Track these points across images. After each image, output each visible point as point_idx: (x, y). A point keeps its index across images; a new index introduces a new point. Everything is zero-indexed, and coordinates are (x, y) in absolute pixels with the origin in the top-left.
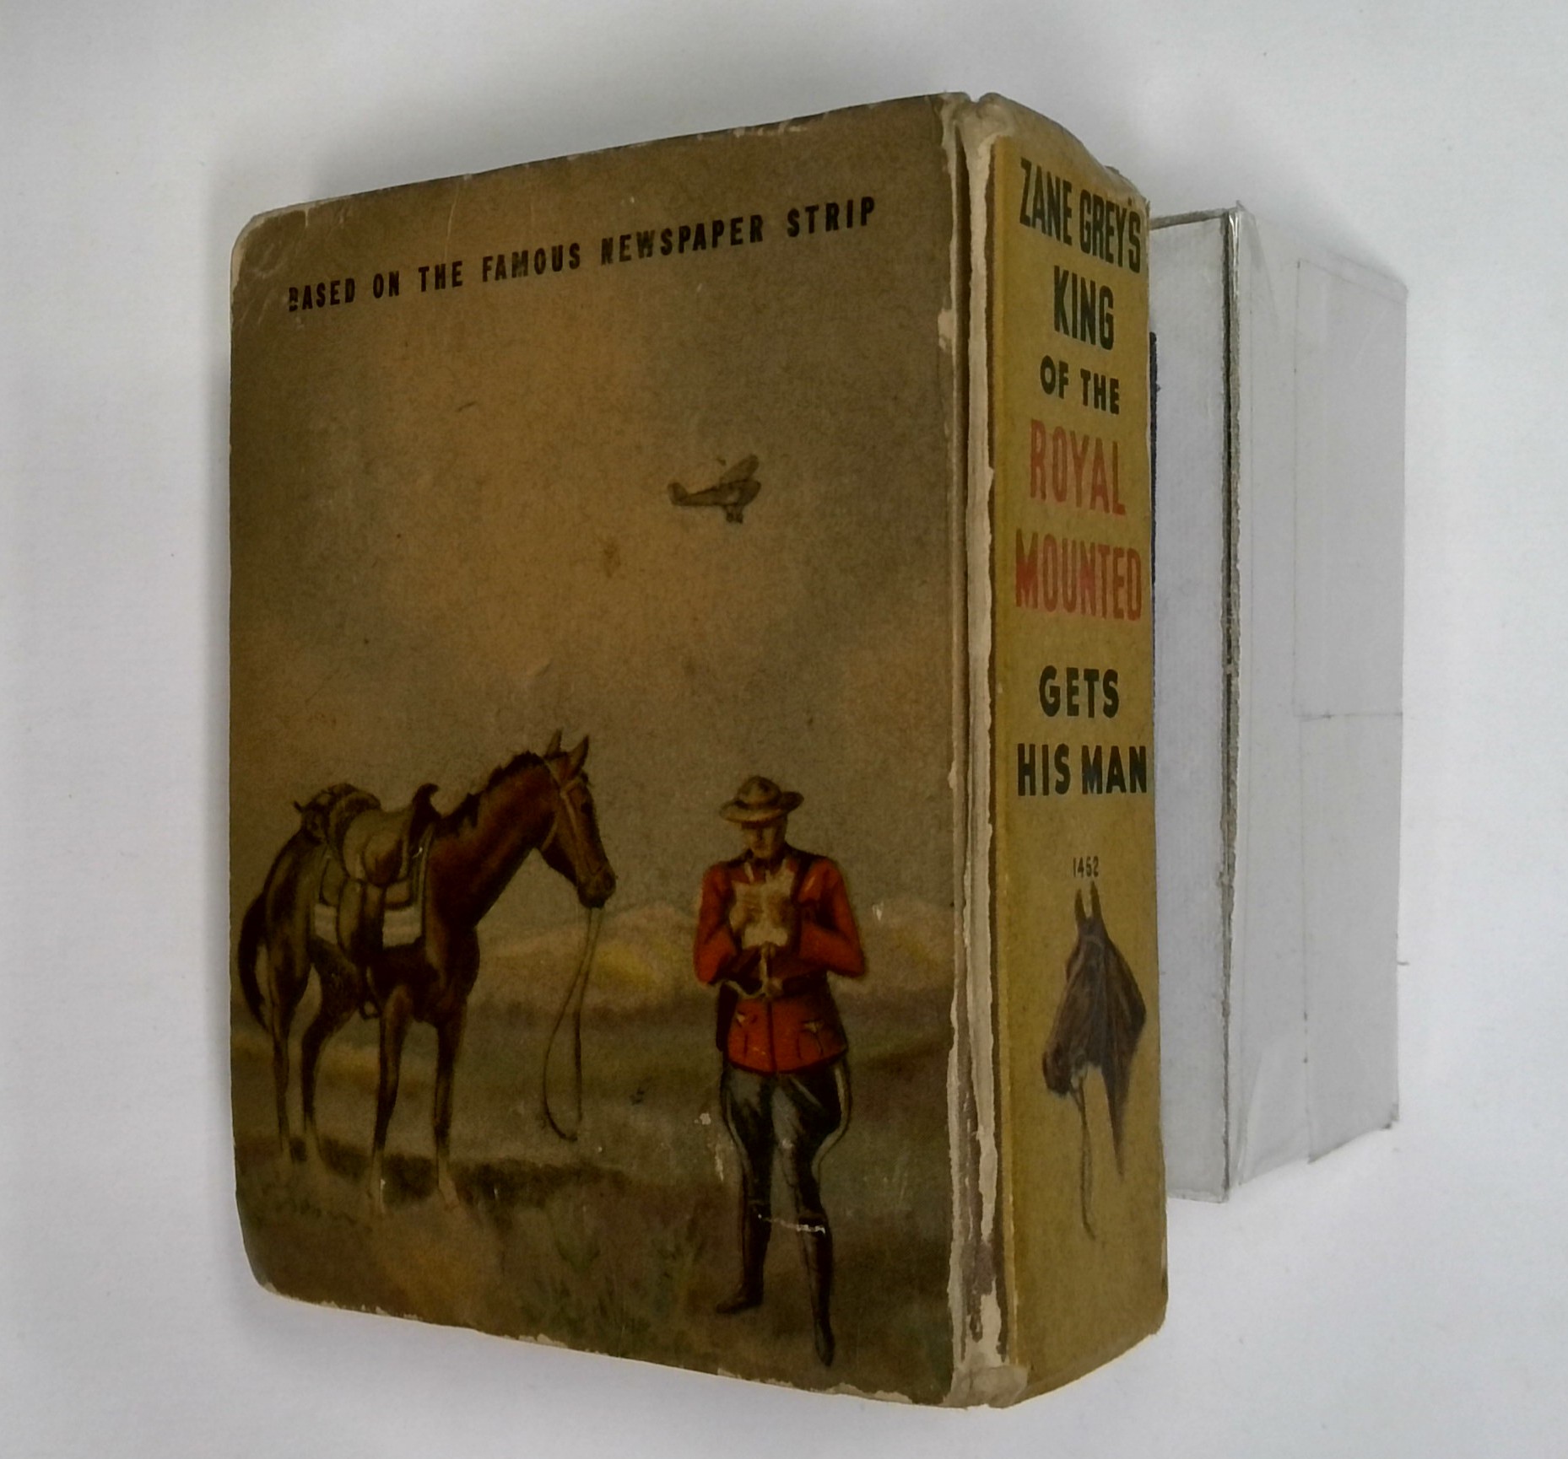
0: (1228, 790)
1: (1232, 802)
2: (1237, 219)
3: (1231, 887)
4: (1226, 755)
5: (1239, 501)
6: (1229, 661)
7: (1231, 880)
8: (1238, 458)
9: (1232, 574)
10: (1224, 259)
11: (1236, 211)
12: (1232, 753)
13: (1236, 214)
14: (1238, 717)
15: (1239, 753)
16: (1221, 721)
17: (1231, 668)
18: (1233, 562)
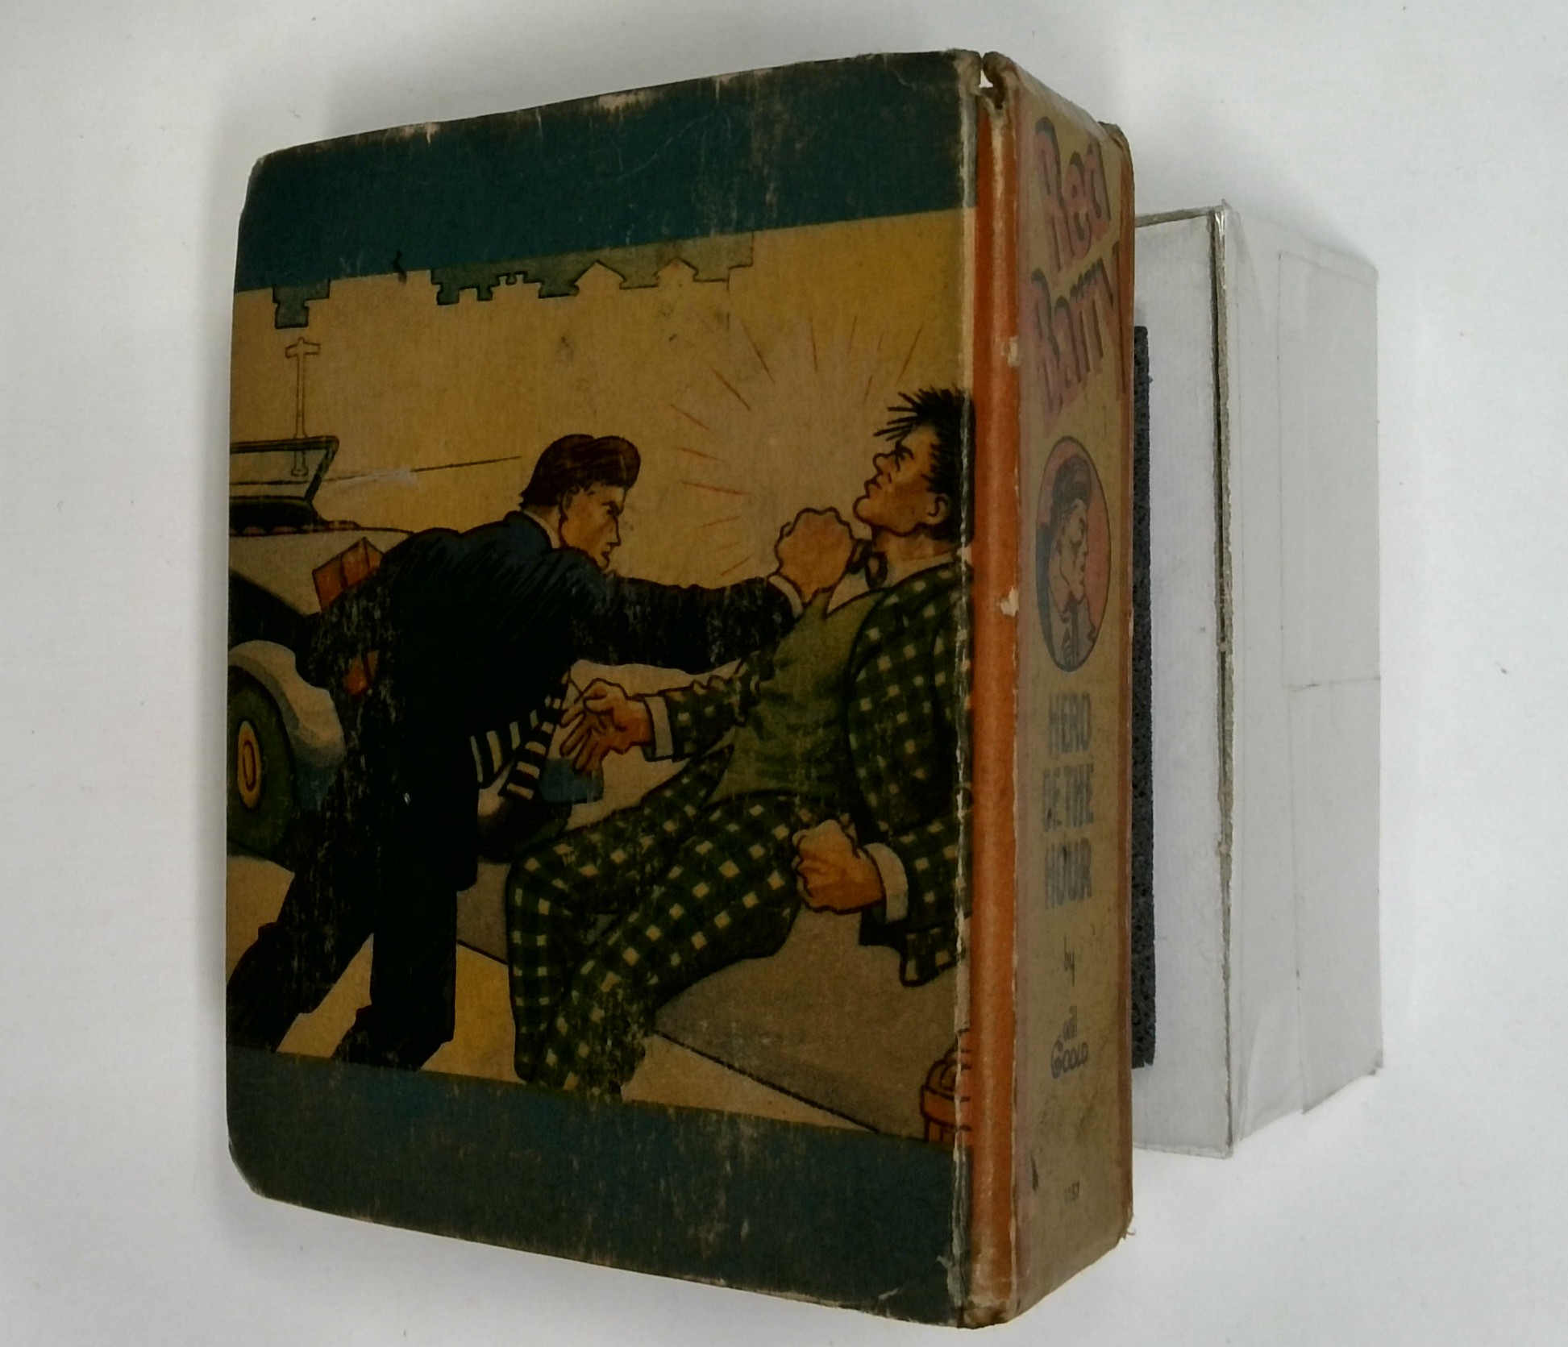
0: (1225, 763)
1: (1228, 774)
2: (1222, 217)
3: (1228, 855)
4: (1221, 730)
5: (1229, 486)
6: (1223, 639)
7: (1229, 849)
8: (1228, 445)
9: (1225, 556)
10: (1211, 255)
11: (1223, 210)
12: (1227, 728)
13: (1222, 213)
14: (1233, 693)
15: (1235, 727)
16: (1216, 697)
17: (1225, 646)
18: (1225, 544)
